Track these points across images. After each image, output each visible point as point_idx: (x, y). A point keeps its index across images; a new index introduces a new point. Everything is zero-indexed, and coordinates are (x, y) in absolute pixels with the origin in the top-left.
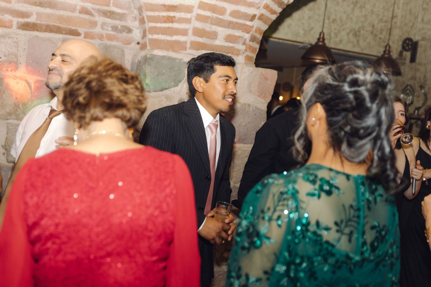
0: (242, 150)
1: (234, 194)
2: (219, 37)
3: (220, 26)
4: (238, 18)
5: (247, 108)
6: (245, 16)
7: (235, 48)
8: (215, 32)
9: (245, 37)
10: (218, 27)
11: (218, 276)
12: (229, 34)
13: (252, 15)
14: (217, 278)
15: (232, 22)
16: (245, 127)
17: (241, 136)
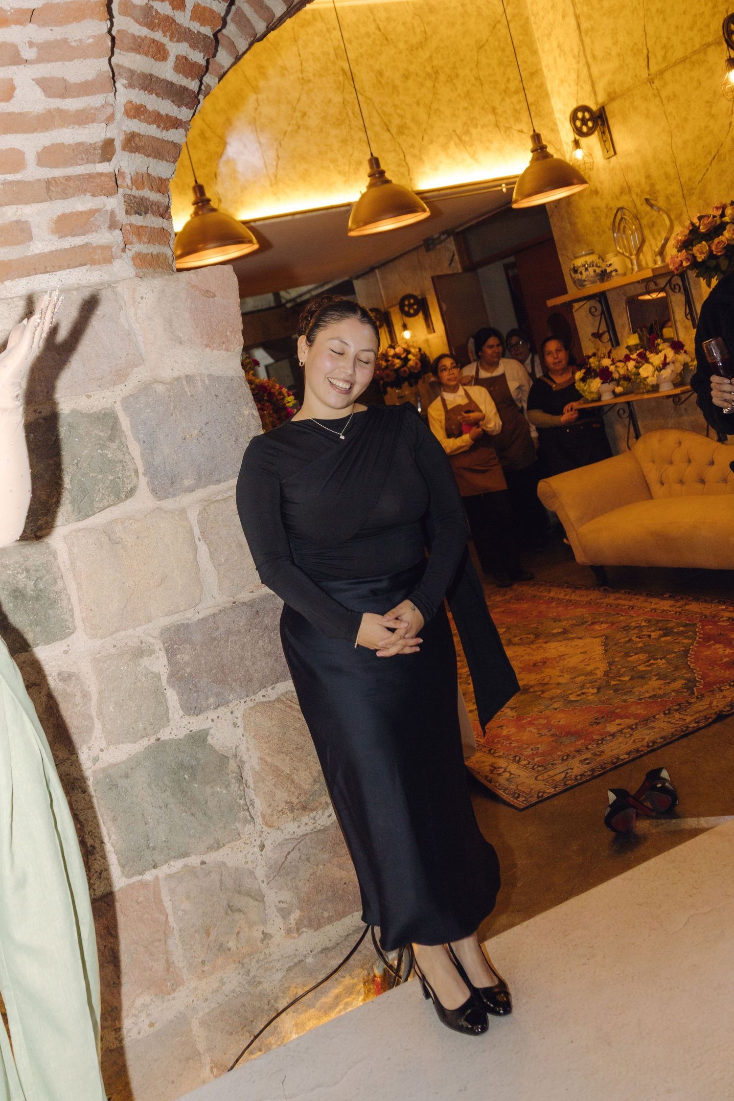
0: (218, 501)
1: (242, 624)
2: (35, 231)
3: (27, 203)
4: (67, 163)
5: (187, 389)
6: (82, 152)
7: (94, 245)
8: (18, 222)
9: (109, 208)
10: (20, 206)
11: (286, 857)
12: (59, 214)
13: (101, 144)
14: (285, 865)
15: (54, 179)
16: (200, 439)
17: (199, 466)
